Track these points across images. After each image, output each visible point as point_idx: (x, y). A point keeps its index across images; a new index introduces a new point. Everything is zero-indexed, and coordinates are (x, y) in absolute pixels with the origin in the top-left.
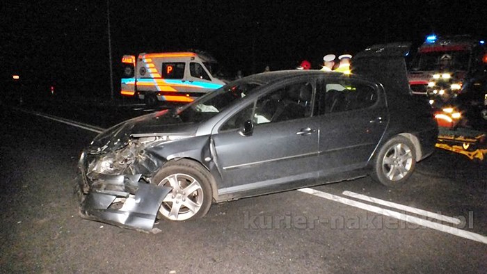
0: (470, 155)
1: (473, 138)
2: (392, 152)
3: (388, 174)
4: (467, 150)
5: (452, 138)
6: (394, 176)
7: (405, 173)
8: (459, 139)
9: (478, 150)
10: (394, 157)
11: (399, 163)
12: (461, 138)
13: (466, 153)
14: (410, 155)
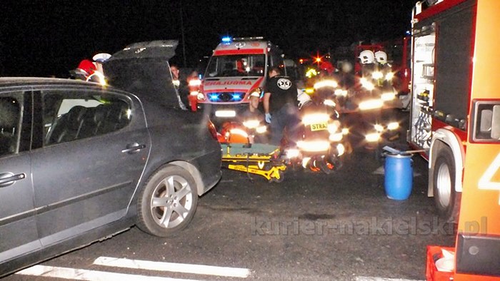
0: (266, 174)
1: (267, 155)
2: (163, 189)
3: (161, 221)
4: (264, 169)
5: (246, 157)
6: (170, 221)
7: (185, 215)
8: (253, 157)
9: (273, 168)
10: (167, 196)
11: (175, 201)
12: (255, 156)
13: (262, 173)
14: (189, 189)
